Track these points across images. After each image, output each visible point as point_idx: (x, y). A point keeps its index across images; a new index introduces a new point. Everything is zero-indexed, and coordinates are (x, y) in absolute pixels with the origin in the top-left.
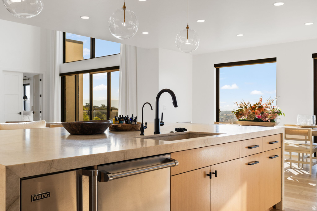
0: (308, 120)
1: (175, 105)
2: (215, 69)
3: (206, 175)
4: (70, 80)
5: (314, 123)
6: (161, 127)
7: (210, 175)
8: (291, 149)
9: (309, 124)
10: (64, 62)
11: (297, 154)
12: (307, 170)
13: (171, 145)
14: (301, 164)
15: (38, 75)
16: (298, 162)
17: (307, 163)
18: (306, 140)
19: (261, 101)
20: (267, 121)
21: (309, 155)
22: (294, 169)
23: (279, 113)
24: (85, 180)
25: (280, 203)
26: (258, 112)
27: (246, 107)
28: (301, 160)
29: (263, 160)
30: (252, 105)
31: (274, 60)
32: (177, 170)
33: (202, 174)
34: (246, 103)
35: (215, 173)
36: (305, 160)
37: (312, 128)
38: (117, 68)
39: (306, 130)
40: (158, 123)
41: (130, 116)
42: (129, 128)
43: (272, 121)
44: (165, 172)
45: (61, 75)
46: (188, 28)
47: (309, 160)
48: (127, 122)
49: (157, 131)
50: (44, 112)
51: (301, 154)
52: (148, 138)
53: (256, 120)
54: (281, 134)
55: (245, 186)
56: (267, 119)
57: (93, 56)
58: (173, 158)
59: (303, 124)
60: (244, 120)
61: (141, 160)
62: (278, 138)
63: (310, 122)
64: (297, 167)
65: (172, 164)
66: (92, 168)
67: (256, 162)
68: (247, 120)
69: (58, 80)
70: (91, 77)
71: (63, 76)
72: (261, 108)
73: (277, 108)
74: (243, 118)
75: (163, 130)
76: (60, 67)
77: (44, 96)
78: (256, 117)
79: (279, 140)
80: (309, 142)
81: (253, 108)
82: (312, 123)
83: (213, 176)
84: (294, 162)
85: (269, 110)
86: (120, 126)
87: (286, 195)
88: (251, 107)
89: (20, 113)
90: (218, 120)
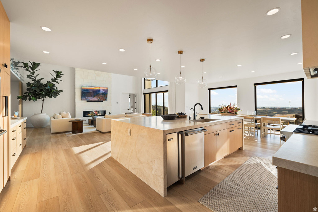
0: (253, 113)
1: (202, 109)
2: (209, 91)
3: (215, 135)
4: (147, 96)
5: (255, 114)
6: (196, 117)
7: (217, 135)
8: (245, 125)
9: (253, 115)
10: (145, 89)
11: (248, 127)
12: (252, 134)
13: (204, 124)
14: (249, 132)
15: (135, 94)
16: (248, 131)
17: (252, 131)
18: (252, 121)
19: (230, 104)
20: (234, 113)
21: (253, 128)
22: (247, 134)
23: (239, 110)
24: (180, 136)
25: (242, 147)
26: (229, 109)
27: (224, 107)
28: (249, 130)
29: (235, 130)
30: (227, 106)
31: (236, 86)
32: (206, 133)
33: (214, 135)
34: (224, 105)
35: (219, 134)
36: (251, 130)
37: (255, 116)
38: (167, 91)
39: (252, 117)
40: (195, 116)
41: (182, 113)
42: (183, 117)
43: (236, 113)
44: (202, 134)
45: (144, 94)
46: (202, 78)
47: (253, 130)
48: (182, 115)
49: (195, 118)
50: (137, 108)
51: (249, 127)
52: (192, 121)
53: (228, 113)
54: (242, 120)
55: (229, 140)
56: (233, 112)
57: (157, 86)
58: (205, 128)
59: (250, 114)
60: (223, 113)
61: (191, 130)
62: (241, 121)
63: (253, 114)
64: (248, 133)
65: (205, 131)
66: (182, 131)
67: (233, 131)
68: (224, 113)
69: (143, 96)
70: (156, 95)
71: (145, 94)
72: (230, 108)
73: (238, 108)
74: (222, 112)
75: (197, 118)
76: (143, 91)
77: (137, 102)
78: (228, 111)
79: (242, 122)
80: (253, 122)
81: (227, 108)
82: (254, 114)
83: (218, 135)
84: (246, 131)
85: (234, 108)
86: (180, 116)
87: (244, 144)
88: (226, 107)
89: (128, 109)
90: (210, 112)
